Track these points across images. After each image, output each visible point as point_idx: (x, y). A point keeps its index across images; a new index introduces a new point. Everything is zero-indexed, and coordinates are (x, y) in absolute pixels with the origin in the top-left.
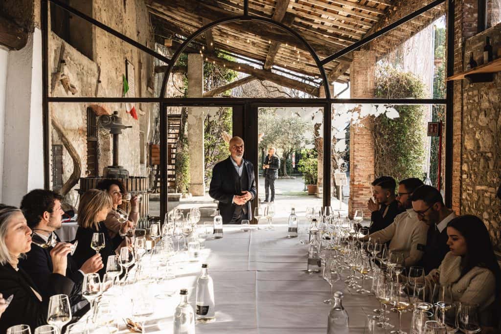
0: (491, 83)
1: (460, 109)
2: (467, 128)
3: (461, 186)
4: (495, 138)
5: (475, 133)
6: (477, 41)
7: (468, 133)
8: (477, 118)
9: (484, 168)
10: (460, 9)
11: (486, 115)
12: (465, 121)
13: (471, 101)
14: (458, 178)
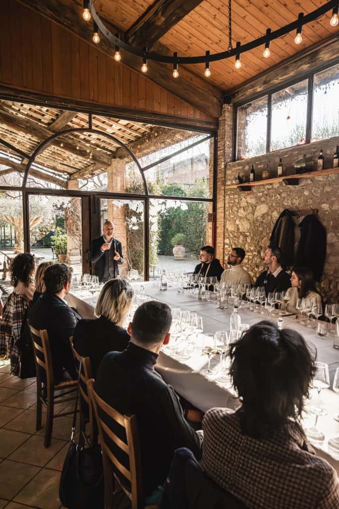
0: (249, 192)
1: (223, 206)
2: (229, 218)
3: (224, 252)
4: (252, 224)
5: (235, 221)
6: (236, 166)
7: (229, 221)
8: (237, 212)
9: (243, 241)
10: (223, 144)
11: (244, 210)
12: (227, 213)
13: (232, 201)
14: (222, 247)
